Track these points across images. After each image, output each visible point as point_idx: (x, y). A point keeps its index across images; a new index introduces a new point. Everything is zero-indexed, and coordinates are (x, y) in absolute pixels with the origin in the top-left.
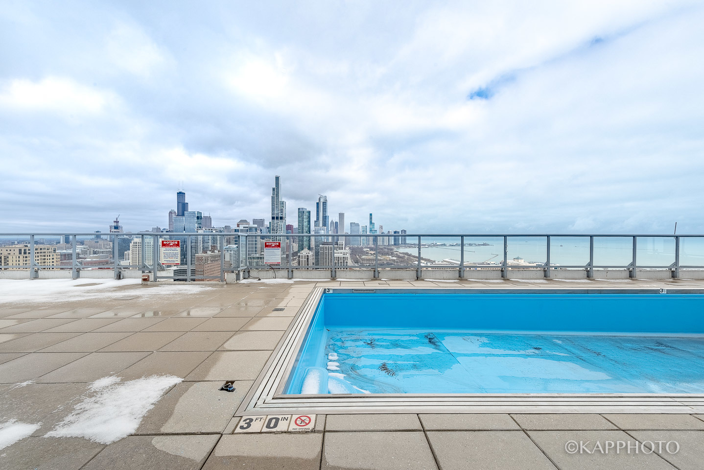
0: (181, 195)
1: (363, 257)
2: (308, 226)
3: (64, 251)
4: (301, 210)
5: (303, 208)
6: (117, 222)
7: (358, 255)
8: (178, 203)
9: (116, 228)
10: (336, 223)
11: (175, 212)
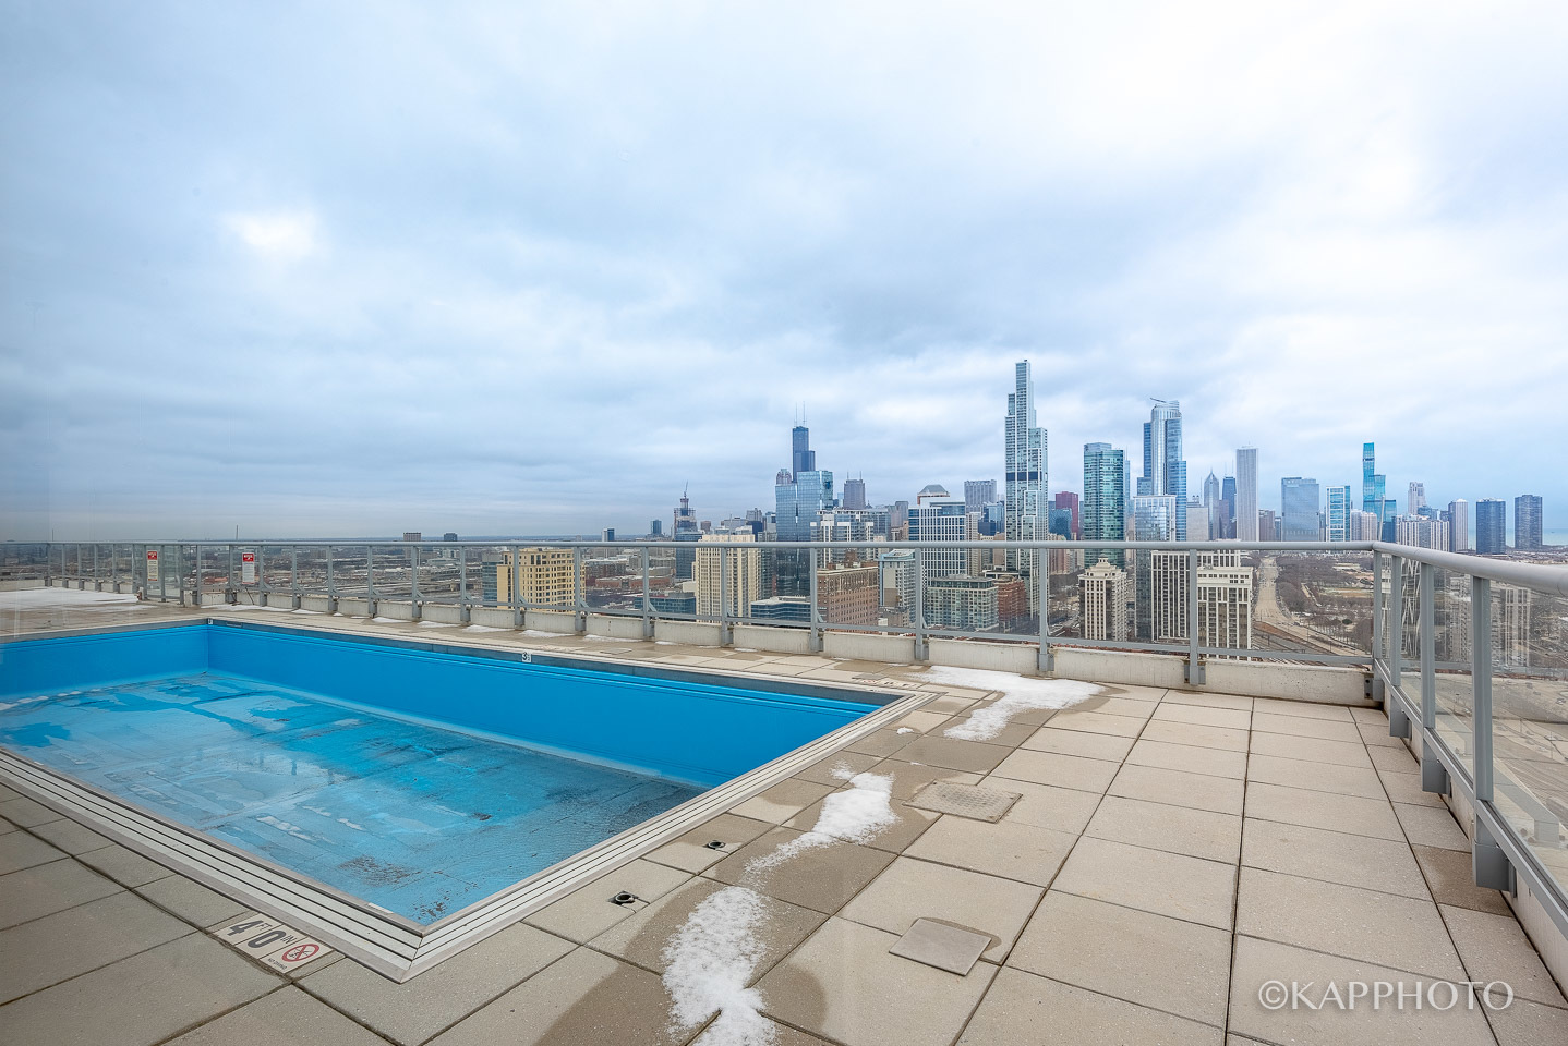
0: (800, 434)
1: (1330, 591)
2: (1117, 494)
3: (606, 560)
4: (1093, 451)
5: (1098, 445)
6: (685, 501)
7: (1310, 586)
8: (795, 452)
9: (685, 512)
10: (1229, 481)
11: (788, 474)
